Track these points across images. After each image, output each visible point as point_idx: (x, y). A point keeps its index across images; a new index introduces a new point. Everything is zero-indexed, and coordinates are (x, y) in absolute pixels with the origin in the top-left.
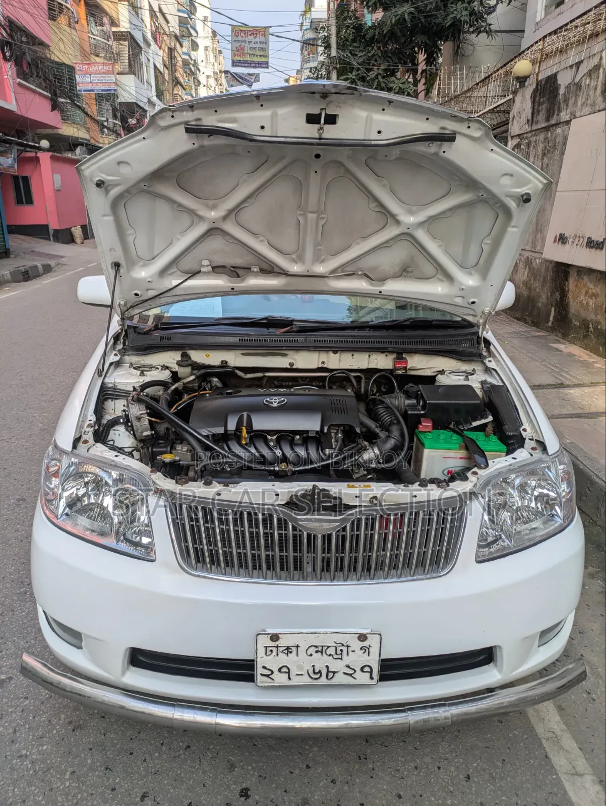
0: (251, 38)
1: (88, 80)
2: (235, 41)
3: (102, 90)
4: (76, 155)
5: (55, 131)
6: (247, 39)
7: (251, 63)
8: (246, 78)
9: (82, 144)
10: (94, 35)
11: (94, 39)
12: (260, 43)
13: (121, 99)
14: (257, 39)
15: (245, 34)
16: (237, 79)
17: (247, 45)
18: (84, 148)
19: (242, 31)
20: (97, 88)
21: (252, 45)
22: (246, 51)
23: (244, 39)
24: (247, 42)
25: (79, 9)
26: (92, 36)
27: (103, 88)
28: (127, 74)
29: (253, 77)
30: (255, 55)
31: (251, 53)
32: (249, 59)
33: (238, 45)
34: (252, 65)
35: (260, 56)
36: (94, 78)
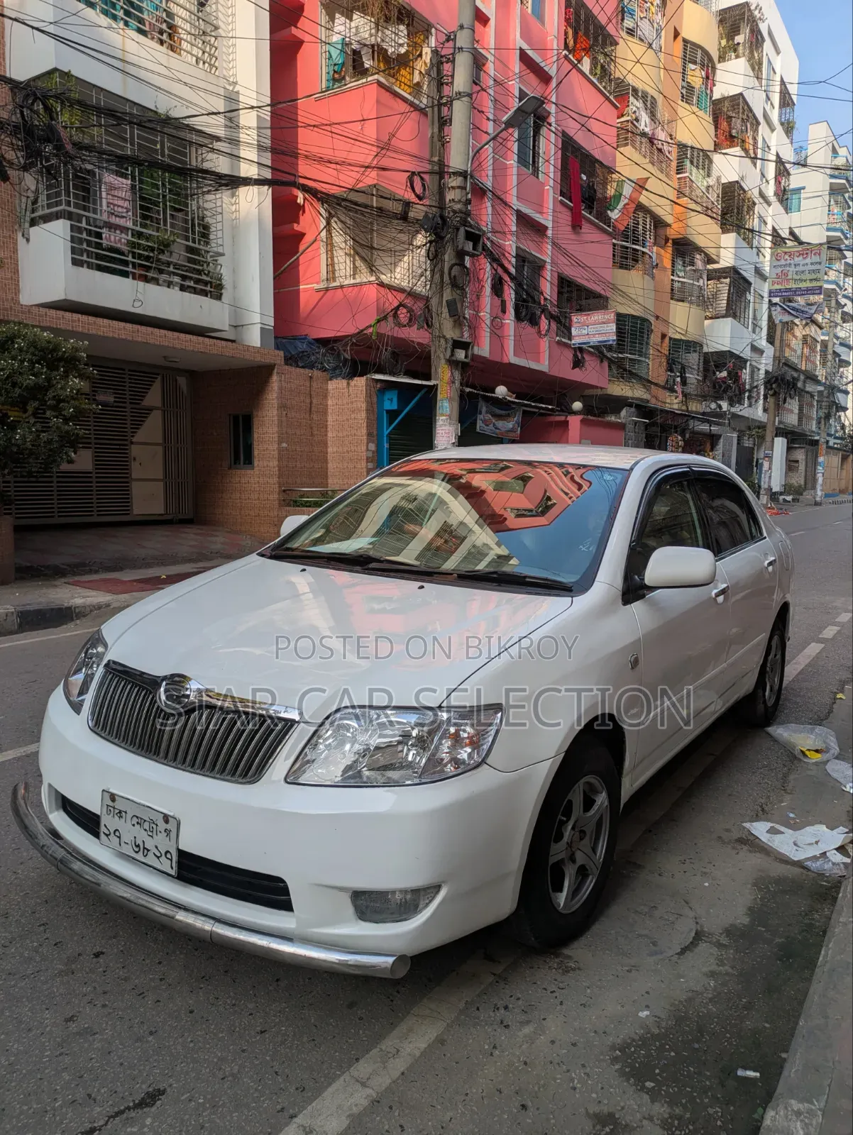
0: (798, 260)
1: (585, 332)
2: (775, 266)
3: (599, 342)
4: (620, 418)
5: (604, 392)
6: (792, 262)
7: (795, 291)
8: (803, 309)
9: (630, 405)
10: (679, 277)
11: (679, 282)
12: (812, 264)
13: (705, 349)
14: (808, 261)
15: (790, 256)
16: (789, 312)
17: (792, 269)
18: (633, 410)
19: (786, 253)
20: (594, 340)
21: (801, 268)
22: (790, 277)
23: (788, 262)
24: (793, 266)
25: (662, 251)
26: (677, 279)
27: (601, 339)
28: (723, 317)
29: (814, 308)
30: (801, 280)
31: (798, 278)
32: (794, 286)
33: (779, 270)
34: (797, 293)
35: (811, 280)
36: (591, 330)
